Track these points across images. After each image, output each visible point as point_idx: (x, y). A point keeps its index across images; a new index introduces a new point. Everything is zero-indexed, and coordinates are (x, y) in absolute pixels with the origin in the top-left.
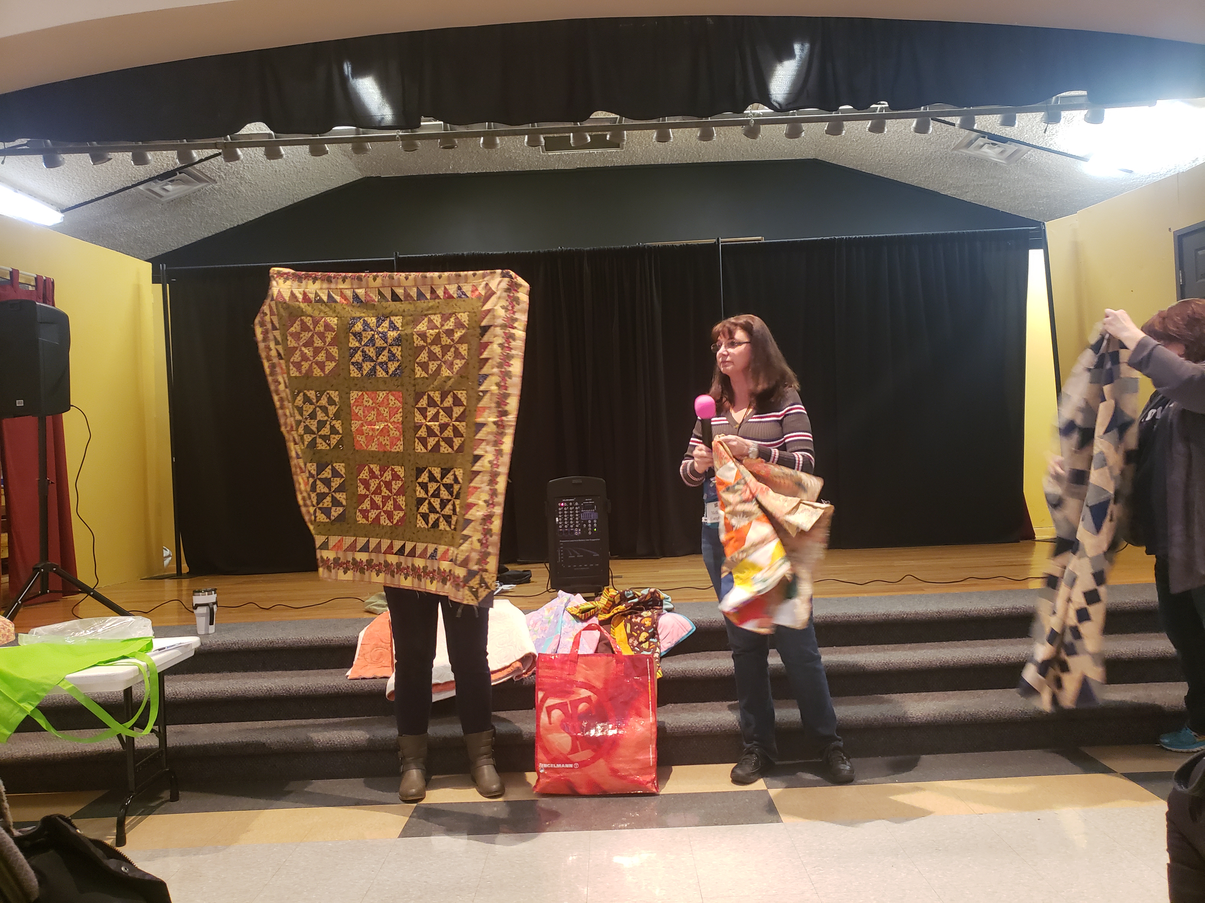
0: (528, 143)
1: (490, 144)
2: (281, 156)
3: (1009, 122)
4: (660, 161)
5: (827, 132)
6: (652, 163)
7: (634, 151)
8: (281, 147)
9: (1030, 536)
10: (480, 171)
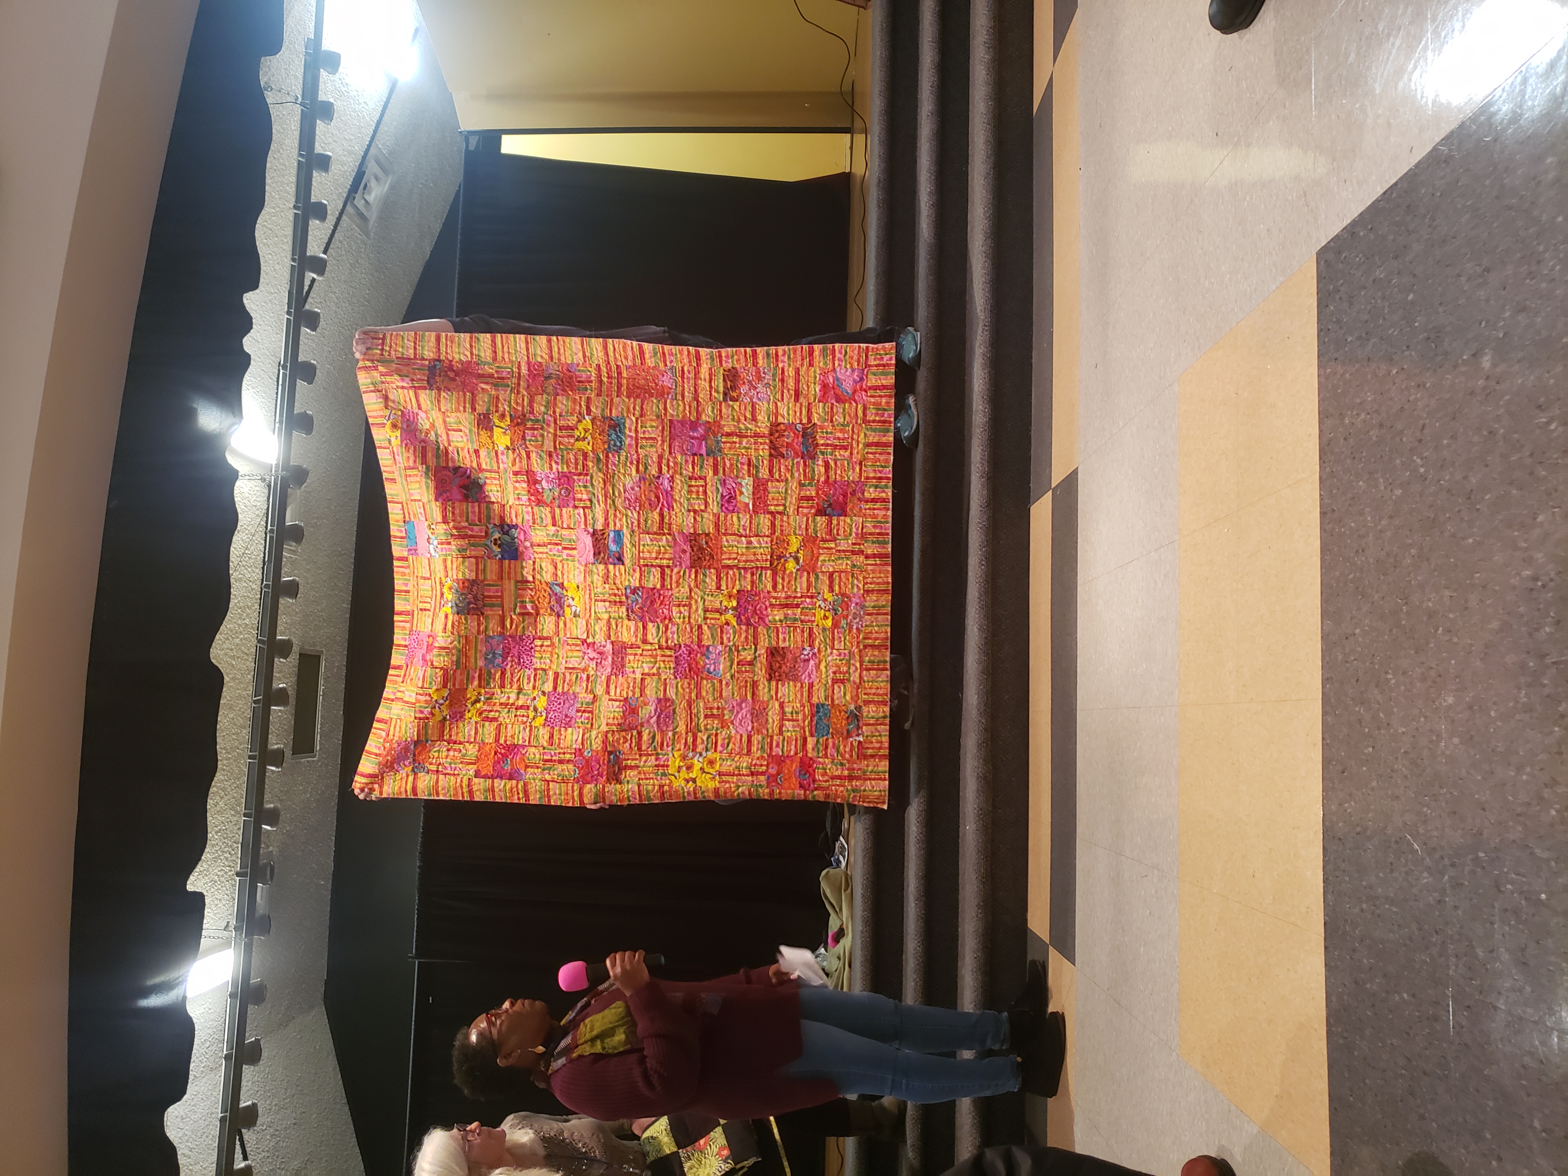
0: (277, 767)
1: (273, 817)
2: (254, 1105)
3: (324, 163)
4: (347, 606)
5: (310, 383)
6: (348, 616)
7: (327, 638)
8: (242, 1105)
9: (845, 179)
10: (332, 844)
